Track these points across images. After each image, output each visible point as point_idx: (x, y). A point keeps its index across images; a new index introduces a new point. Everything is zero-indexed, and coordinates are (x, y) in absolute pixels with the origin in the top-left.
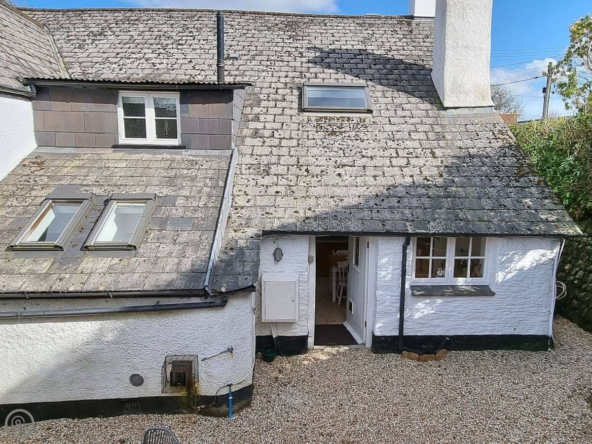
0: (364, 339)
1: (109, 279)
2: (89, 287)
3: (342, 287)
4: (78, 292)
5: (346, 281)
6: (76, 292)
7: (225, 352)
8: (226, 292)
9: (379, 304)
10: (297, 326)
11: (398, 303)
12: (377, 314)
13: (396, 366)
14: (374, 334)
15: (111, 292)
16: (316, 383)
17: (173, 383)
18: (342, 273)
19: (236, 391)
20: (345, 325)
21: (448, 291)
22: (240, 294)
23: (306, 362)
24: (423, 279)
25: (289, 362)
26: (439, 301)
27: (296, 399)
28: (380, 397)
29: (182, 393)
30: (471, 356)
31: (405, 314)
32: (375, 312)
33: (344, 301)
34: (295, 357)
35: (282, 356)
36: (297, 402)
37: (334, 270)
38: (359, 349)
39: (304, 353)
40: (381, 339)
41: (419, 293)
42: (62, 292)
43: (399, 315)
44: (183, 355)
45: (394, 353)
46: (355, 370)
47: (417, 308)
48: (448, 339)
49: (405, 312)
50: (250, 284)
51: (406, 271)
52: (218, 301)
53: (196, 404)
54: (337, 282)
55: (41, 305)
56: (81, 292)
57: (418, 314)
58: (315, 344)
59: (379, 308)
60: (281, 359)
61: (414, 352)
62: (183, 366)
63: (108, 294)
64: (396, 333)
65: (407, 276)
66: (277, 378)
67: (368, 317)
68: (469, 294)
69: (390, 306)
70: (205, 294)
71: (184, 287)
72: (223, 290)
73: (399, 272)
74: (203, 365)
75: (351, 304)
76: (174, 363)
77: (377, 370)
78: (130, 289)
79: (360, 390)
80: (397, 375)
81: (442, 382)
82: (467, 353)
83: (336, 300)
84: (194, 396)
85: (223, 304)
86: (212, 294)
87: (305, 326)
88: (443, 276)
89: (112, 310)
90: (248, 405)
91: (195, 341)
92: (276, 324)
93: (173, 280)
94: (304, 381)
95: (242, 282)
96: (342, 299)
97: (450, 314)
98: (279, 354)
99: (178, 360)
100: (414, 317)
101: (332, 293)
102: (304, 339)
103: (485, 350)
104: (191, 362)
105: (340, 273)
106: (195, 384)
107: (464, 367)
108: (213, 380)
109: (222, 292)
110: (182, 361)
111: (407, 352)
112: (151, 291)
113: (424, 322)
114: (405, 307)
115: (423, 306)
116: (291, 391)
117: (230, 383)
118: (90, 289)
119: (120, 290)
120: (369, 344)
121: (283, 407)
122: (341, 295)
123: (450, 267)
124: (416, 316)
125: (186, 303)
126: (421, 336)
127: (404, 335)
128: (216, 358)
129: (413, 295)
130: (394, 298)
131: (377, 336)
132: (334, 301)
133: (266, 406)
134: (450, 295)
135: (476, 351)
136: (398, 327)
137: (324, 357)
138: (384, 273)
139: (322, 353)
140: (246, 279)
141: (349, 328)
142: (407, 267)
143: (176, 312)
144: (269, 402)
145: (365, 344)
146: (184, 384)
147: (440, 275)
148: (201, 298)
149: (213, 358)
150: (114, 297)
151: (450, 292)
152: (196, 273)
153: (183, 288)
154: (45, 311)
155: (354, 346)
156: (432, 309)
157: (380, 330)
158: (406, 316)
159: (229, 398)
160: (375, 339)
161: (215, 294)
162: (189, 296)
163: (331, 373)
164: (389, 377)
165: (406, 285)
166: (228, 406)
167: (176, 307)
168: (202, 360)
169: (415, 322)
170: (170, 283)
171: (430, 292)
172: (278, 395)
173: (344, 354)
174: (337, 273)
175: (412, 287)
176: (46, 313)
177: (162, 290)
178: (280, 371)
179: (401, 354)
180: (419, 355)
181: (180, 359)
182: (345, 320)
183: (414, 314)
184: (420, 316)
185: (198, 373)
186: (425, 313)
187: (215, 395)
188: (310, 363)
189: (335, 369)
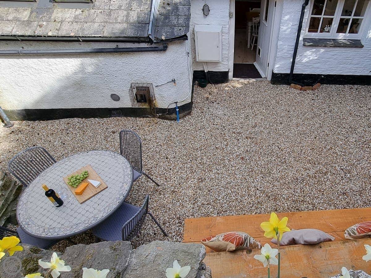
0: (266, 74)
1: (76, 27)
2: (63, 33)
3: (255, 37)
4: (56, 37)
5: (258, 33)
6: (54, 37)
7: (170, 82)
8: (166, 40)
9: (279, 51)
10: (221, 65)
11: (292, 51)
12: (276, 59)
13: (285, 93)
14: (274, 72)
15: (80, 37)
16: (233, 102)
17: (139, 100)
18: (255, 26)
19: (180, 106)
20: (255, 65)
21: (330, 43)
22: (177, 41)
23: (227, 89)
24: (314, 33)
25: (216, 88)
26: (322, 50)
27: (219, 112)
28: (273, 112)
29: (145, 106)
30: (335, 89)
31: (296, 59)
32: (275, 57)
33: (255, 47)
34: (220, 85)
35: (211, 84)
36: (220, 113)
37: (250, 24)
38: (262, 81)
39: (226, 83)
40: (278, 75)
41: (309, 44)
42: (44, 36)
43: (292, 60)
44: (142, 83)
45: (285, 84)
46: (258, 94)
47: (306, 55)
48: (323, 77)
49: (296, 57)
50: (183, 34)
51: (301, 27)
52: (161, 46)
53: (156, 112)
54: (251, 33)
55: (33, 45)
56: (58, 37)
57: (306, 59)
58: (234, 77)
59: (279, 54)
60: (211, 86)
61: (299, 85)
62: (143, 90)
63: (78, 38)
64: (288, 72)
65: (301, 31)
66: (208, 98)
67: (271, 61)
68: (345, 46)
69: (286, 53)
70: (150, 41)
71: (134, 34)
72: (163, 38)
73: (297, 27)
74: (157, 90)
75: (259, 50)
76: (137, 88)
77: (273, 95)
78: (93, 35)
79: (261, 107)
80: (285, 99)
81: (314, 104)
82: (333, 86)
83: (250, 47)
84: (154, 108)
85: (165, 49)
86: (155, 41)
87: (227, 65)
88: (328, 32)
89: (85, 51)
90: (189, 114)
91: (149, 74)
92: (207, 63)
93: (125, 29)
94: (225, 100)
95: (178, 32)
96: (254, 46)
97: (328, 60)
98: (209, 83)
99: (139, 86)
100: (302, 62)
101: (247, 41)
102: (226, 73)
103: (346, 85)
104: (148, 87)
105: (254, 26)
106: (153, 101)
107: (329, 95)
108: (165, 99)
109: (163, 40)
110: (142, 87)
111: (294, 85)
112: (110, 37)
113: (308, 65)
114: (297, 54)
115: (310, 53)
116: (217, 106)
117: (176, 101)
118: (63, 34)
119: (86, 36)
120: (269, 78)
121: (211, 116)
122: (253, 43)
123: (335, 25)
124: (304, 60)
125: (137, 47)
126: (305, 74)
127: (294, 73)
128: (165, 86)
129: (304, 45)
130: (290, 47)
131: (275, 73)
132: (249, 47)
133: (200, 114)
134: (331, 46)
135: (340, 85)
136: (291, 68)
137: (239, 86)
138: (285, 28)
139: (238, 83)
140: (180, 30)
141: (257, 67)
142: (303, 24)
143: (132, 53)
144: (202, 112)
145: (267, 78)
146: (145, 101)
147: (327, 31)
148: (148, 44)
149: (163, 86)
150: (84, 41)
151: (331, 44)
152: (142, 24)
153: (132, 35)
154: (38, 50)
155: (259, 79)
156: (316, 56)
157: (278, 69)
158: (296, 60)
159: (177, 110)
160: (274, 75)
161: (158, 41)
162: (139, 42)
163: (242, 96)
164: (280, 100)
165: (300, 38)
166: (176, 114)
167: (131, 50)
168: (156, 87)
169: (302, 64)
170: (123, 32)
171: (316, 44)
172: (208, 108)
173: (252, 84)
174: (252, 26)
175: (305, 40)
176: (39, 52)
177: (117, 37)
178: (210, 93)
179: (290, 85)
180: (302, 86)
181: (141, 85)
182: (255, 61)
183: (303, 59)
184: (307, 61)
185: (154, 95)
186: (311, 58)
187: (167, 108)
188: (230, 89)
189: (245, 94)
